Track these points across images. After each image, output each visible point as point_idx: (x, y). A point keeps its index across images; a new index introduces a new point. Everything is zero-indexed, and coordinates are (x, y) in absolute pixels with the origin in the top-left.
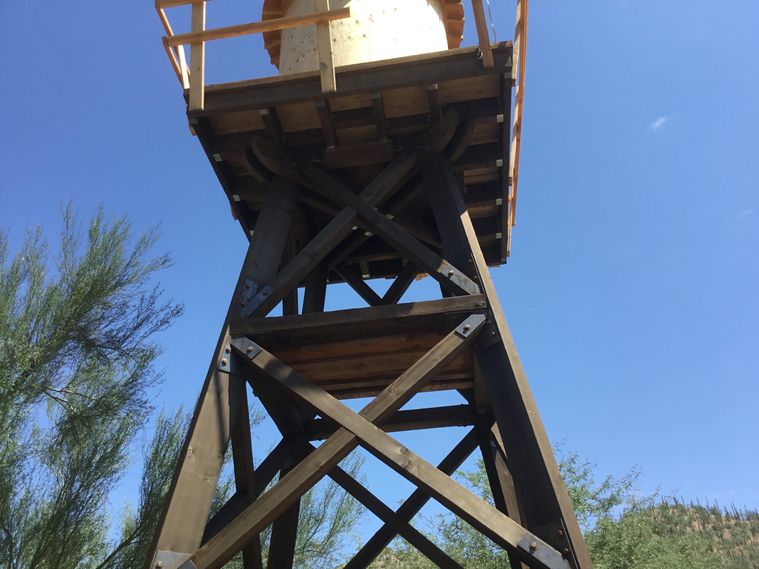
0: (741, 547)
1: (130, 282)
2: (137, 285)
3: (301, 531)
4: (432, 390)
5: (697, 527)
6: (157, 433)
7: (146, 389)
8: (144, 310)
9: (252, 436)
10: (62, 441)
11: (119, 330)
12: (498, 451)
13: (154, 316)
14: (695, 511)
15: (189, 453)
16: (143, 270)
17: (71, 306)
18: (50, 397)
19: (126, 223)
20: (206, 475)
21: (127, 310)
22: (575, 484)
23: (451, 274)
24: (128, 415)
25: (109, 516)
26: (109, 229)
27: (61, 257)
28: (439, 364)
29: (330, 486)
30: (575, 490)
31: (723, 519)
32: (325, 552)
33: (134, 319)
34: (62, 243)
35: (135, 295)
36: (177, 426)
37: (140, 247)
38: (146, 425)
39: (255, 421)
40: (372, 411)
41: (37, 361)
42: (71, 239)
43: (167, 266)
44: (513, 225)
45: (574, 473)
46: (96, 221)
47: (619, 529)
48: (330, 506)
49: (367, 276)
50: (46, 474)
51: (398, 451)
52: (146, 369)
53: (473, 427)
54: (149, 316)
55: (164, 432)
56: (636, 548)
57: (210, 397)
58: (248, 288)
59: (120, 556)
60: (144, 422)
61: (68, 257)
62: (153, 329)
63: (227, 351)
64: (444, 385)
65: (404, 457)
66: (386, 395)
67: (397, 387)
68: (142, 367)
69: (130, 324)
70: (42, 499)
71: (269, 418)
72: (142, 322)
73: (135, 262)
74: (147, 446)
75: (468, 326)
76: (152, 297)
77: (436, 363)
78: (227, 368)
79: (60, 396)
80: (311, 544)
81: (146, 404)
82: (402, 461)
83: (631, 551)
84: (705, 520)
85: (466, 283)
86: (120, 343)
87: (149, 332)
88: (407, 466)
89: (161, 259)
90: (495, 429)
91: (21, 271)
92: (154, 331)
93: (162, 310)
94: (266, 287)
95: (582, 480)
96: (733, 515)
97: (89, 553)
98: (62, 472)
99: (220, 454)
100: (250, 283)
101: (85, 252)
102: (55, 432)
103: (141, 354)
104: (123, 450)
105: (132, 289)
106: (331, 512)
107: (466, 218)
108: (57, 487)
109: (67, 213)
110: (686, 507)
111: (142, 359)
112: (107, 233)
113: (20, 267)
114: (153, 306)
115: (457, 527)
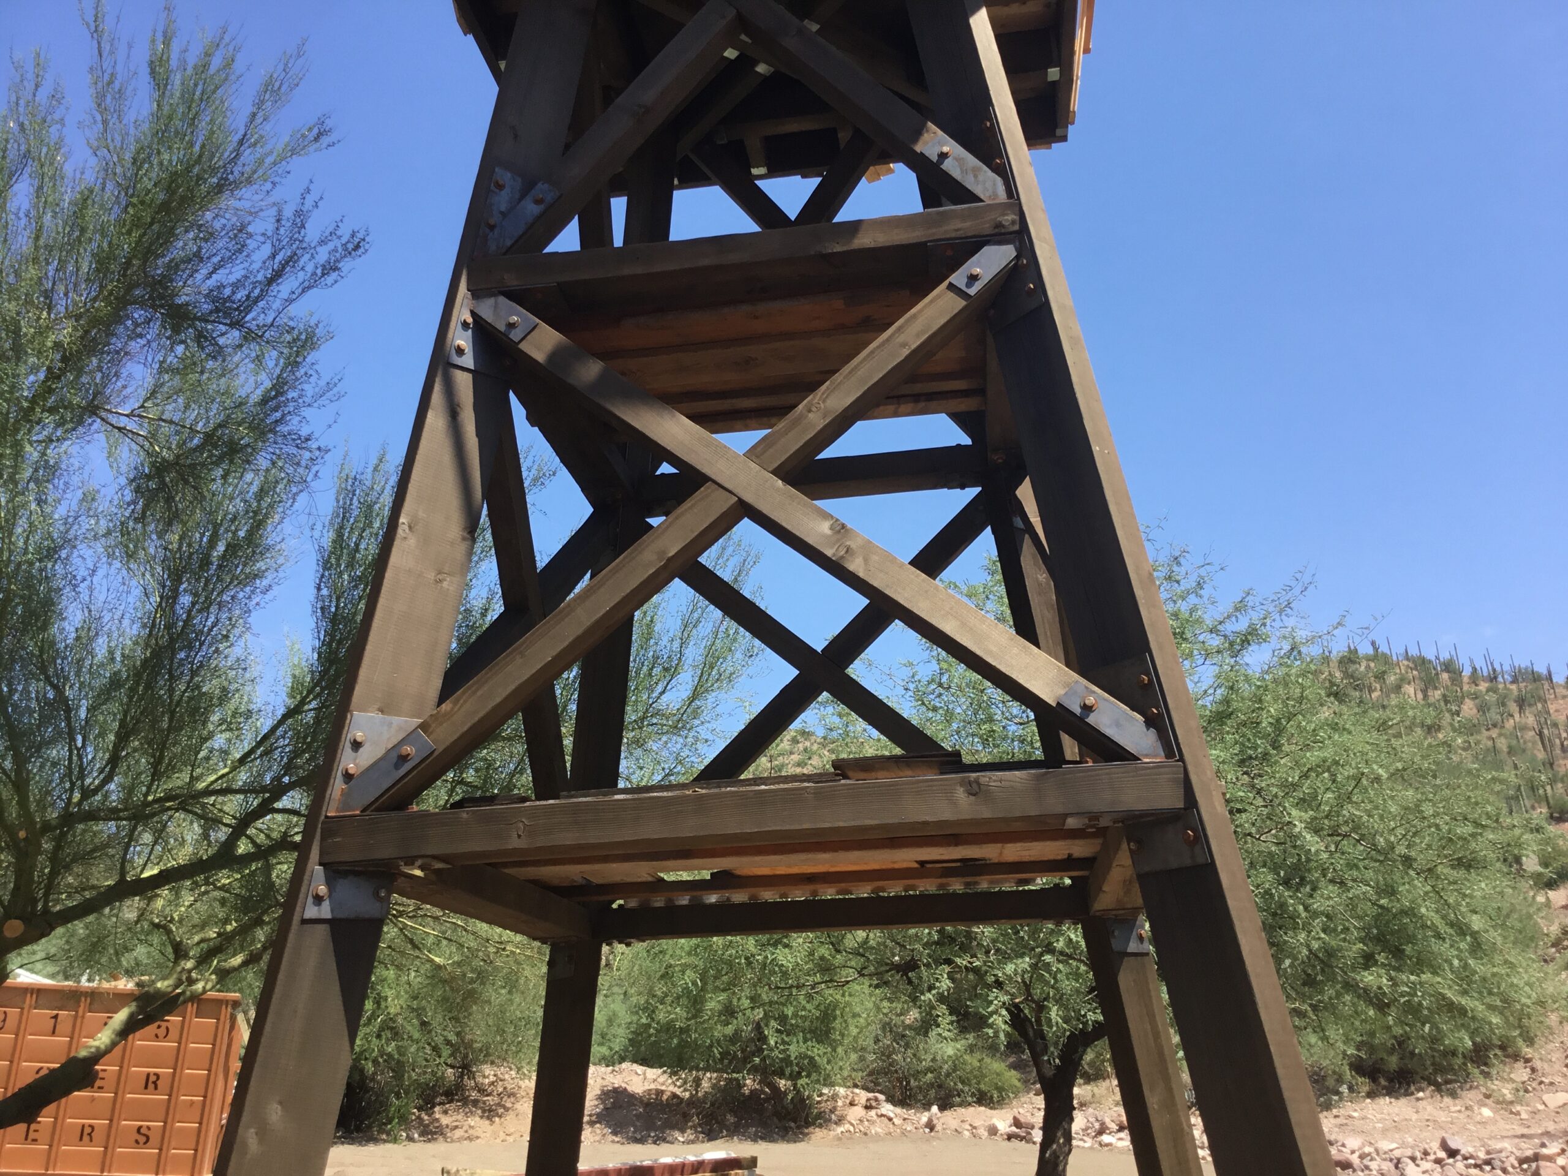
0: (1494, 733)
1: (249, 181)
2: (265, 188)
3: (636, 688)
4: (896, 414)
5: (1413, 695)
6: (338, 501)
7: (306, 412)
8: (284, 243)
9: (531, 509)
10: (144, 512)
11: (237, 285)
12: (1027, 536)
13: (307, 257)
14: (1411, 665)
15: (402, 531)
16: (275, 154)
17: (129, 233)
18: (110, 428)
19: (228, 45)
20: (440, 573)
21: (248, 241)
22: (1178, 605)
23: (943, 156)
24: (274, 463)
25: (258, 660)
26: (192, 60)
27: (95, 122)
28: (914, 352)
29: (691, 607)
30: (1176, 615)
31: (1466, 680)
32: (684, 727)
33: (264, 263)
34: (92, 91)
35: (262, 210)
36: (377, 488)
37: (262, 102)
38: (312, 484)
39: (535, 480)
40: (771, 450)
41: (71, 348)
42: (110, 83)
43: (324, 145)
44: (1087, 50)
45: (1178, 582)
46: (161, 39)
47: (1259, 687)
48: (691, 643)
49: (762, 171)
50: (120, 580)
51: (825, 527)
52: (302, 371)
53: (979, 489)
54: (295, 254)
55: (351, 500)
56: (1292, 723)
57: (436, 420)
58: (501, 187)
59: (286, 732)
60: (308, 479)
61: (111, 124)
62: (306, 284)
63: (465, 325)
64: (922, 405)
65: (838, 540)
66: (801, 417)
67: (824, 401)
68: (293, 364)
69: (258, 271)
70: (118, 629)
71: (564, 474)
72: (284, 268)
73: (256, 136)
74: (319, 527)
75: (977, 271)
76: (298, 213)
77: (906, 352)
78: (468, 361)
79: (131, 425)
80: (657, 713)
81: (309, 443)
82: (832, 548)
83: (1278, 727)
84: (1429, 682)
85: (976, 176)
86: (241, 312)
87: (300, 290)
88: (842, 557)
89: (310, 130)
90: (1025, 493)
91: (12, 154)
92: (309, 288)
93: (322, 242)
94: (540, 185)
95: (1193, 596)
96: (1485, 674)
97: (224, 727)
98: (153, 575)
99: (465, 534)
100: (504, 176)
101: (145, 113)
102: (129, 496)
103: (288, 338)
104: (271, 535)
105: (257, 197)
106: (694, 654)
107: (981, 25)
108: (148, 606)
109: (95, 21)
110: (1395, 658)
111: (291, 348)
112: (190, 71)
113: (9, 146)
114: (302, 234)
115: (940, 685)
